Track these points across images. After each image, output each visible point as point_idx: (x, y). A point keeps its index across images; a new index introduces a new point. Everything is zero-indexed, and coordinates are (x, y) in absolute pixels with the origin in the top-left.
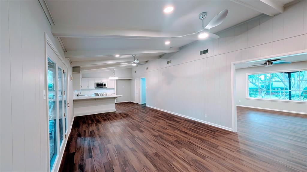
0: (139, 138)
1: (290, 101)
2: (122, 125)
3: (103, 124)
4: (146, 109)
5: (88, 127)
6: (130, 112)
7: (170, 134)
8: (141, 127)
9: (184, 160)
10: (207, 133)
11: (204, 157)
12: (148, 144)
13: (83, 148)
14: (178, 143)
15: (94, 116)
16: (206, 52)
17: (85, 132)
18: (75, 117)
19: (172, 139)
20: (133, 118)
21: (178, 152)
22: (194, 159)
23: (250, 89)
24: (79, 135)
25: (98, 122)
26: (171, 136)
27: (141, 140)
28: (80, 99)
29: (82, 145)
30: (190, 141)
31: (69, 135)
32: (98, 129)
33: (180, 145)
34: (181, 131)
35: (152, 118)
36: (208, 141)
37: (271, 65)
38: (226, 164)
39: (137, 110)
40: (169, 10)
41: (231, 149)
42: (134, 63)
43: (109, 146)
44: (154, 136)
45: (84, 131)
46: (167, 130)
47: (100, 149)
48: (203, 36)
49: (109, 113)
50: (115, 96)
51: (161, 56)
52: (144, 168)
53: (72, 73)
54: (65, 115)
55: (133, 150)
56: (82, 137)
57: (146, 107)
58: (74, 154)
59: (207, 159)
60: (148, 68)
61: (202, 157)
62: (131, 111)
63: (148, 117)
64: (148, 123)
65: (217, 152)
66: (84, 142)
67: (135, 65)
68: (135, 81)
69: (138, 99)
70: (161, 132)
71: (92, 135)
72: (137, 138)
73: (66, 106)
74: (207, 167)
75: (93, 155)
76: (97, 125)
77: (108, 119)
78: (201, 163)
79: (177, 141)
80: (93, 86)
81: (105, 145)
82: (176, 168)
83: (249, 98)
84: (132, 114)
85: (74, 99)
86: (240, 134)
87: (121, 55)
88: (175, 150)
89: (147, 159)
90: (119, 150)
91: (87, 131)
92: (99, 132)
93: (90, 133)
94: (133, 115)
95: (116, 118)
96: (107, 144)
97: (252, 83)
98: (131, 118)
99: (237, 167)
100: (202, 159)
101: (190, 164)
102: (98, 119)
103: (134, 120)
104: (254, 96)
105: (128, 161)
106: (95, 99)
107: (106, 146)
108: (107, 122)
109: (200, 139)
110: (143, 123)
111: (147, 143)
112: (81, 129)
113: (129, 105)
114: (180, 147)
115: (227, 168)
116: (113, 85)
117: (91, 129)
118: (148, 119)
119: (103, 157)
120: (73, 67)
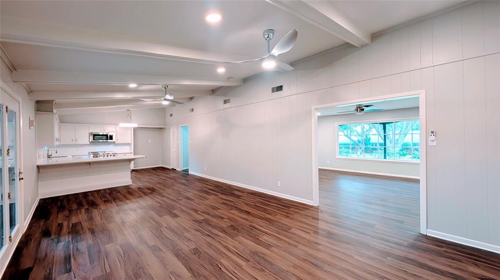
0: (169, 228)
1: (385, 160)
2: (140, 208)
3: (103, 209)
4: (189, 178)
5: (68, 217)
6: (158, 185)
7: (223, 216)
8: (175, 209)
9: (239, 254)
10: (278, 210)
11: (268, 246)
12: (184, 236)
13: (53, 257)
14: (234, 229)
15: (85, 194)
16: (280, 88)
17: (60, 226)
18: (41, 200)
19: (224, 224)
20: (163, 194)
21: (230, 242)
22: (253, 250)
23: (340, 145)
24: (47, 234)
25: (93, 205)
26: (224, 220)
27: (172, 231)
28: (56, 163)
29: (50, 252)
30: (253, 224)
31: (23, 235)
32: (91, 219)
33: (236, 232)
34: (241, 211)
35: (198, 193)
36: (278, 222)
37: (362, 113)
38: (297, 252)
39: (172, 181)
40: (214, 18)
41: (307, 231)
42: (165, 99)
43: (110, 247)
44: (196, 221)
45: (59, 224)
46: (219, 211)
47: (90, 255)
48: (269, 65)
49: (118, 189)
50: (132, 157)
51: (214, 91)
52: (171, 275)
53: (33, 112)
54: (9, 196)
55: (154, 249)
56: (53, 237)
57: (188, 175)
58: (30, 269)
59: (273, 248)
60: (193, 109)
61: (266, 246)
62: (160, 183)
63: (189, 192)
64: (188, 200)
65: (287, 237)
66: (57, 246)
67: (166, 103)
68: (171, 131)
69: (175, 162)
70: (209, 214)
71: (75, 231)
72: (165, 227)
73: (15, 178)
74: (271, 260)
75: (73, 268)
76: (88, 212)
77: (114, 199)
78: (263, 256)
79: (232, 226)
80: (86, 139)
81: (101, 246)
82: (225, 268)
83: (340, 157)
84: (163, 188)
85: (38, 164)
86: (322, 208)
87: (140, 84)
88: (226, 241)
89: (178, 261)
90: (128, 253)
91: (65, 224)
92: (92, 225)
93: (72, 227)
94: (163, 190)
95: (130, 197)
96: (105, 245)
97: (347, 136)
98: (160, 194)
99: (310, 255)
100: (265, 249)
101: (246, 259)
102: (92, 200)
103: (164, 198)
104: (346, 154)
105: (143, 268)
106: (89, 163)
107: (102, 249)
108: (111, 205)
109: (268, 220)
110: (181, 202)
111: (182, 234)
112: (52, 221)
113: (159, 173)
114: (236, 235)
115: (297, 258)
116: (129, 138)
117: (74, 220)
118: (189, 195)
119: (93, 268)
120: (38, 102)
